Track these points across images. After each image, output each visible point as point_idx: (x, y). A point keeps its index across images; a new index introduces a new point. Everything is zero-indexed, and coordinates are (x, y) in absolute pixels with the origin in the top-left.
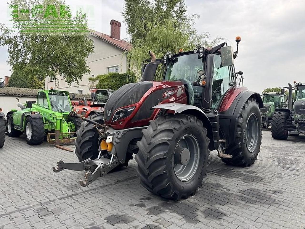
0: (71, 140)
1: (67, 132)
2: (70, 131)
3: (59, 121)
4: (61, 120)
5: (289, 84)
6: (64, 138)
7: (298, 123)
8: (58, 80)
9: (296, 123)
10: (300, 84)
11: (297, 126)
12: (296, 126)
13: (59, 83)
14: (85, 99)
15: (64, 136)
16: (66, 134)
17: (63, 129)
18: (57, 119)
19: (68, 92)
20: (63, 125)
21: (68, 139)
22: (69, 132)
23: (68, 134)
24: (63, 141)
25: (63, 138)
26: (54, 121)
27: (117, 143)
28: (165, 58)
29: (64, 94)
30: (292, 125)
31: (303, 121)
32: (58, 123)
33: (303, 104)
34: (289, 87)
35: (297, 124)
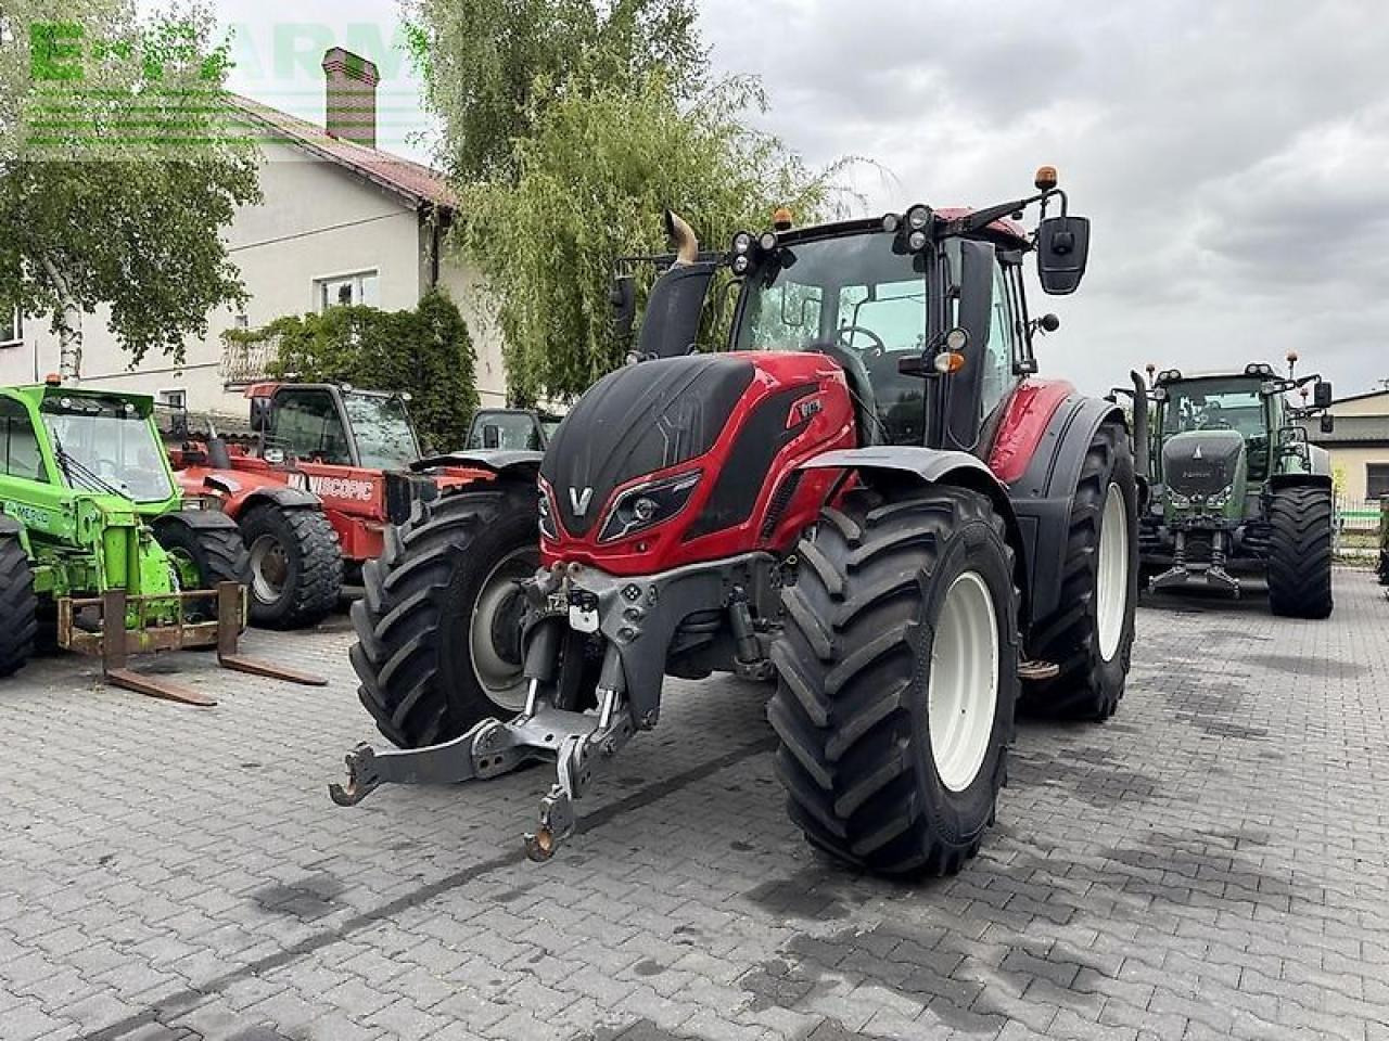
0: (187, 634)
1: (166, 591)
2: (177, 589)
3: (120, 538)
4: (129, 530)
5: (1135, 376)
6: (152, 623)
7: (1182, 531)
9: (1173, 532)
10: (1174, 375)
11: (1180, 546)
12: (1174, 545)
14: (215, 436)
15: (151, 615)
16: (163, 599)
17: (145, 577)
18: (109, 528)
20: (142, 555)
21: (173, 629)
22: (173, 590)
23: (169, 603)
24: (145, 638)
25: (148, 625)
26: (93, 535)
30: (1157, 540)
31: (1199, 524)
32: (112, 551)
33: (1198, 454)
34: (1133, 387)
35: (1179, 535)
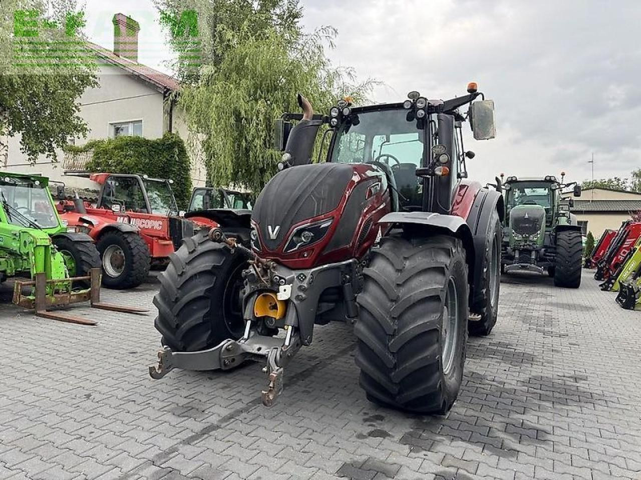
0: (72, 297)
1: (63, 277)
2: (68, 276)
3: (42, 250)
4: (46, 247)
5: (497, 179)
6: (57, 292)
7: (518, 250)
8: (6, 148)
9: (514, 250)
10: (514, 179)
11: (517, 256)
12: (514, 256)
13: (7, 154)
14: (78, 198)
15: (56, 288)
16: (63, 281)
17: (53, 269)
18: (37, 246)
19: (48, 178)
20: (52, 259)
21: (65, 295)
22: (66, 277)
23: (65, 283)
24: (53, 299)
25: (55, 293)
26: (30, 249)
27: (302, 300)
28: (334, 114)
29: (37, 183)
30: (507, 253)
31: (526, 247)
32: (38, 256)
33: (527, 216)
34: (496, 183)
35: (517, 251)
